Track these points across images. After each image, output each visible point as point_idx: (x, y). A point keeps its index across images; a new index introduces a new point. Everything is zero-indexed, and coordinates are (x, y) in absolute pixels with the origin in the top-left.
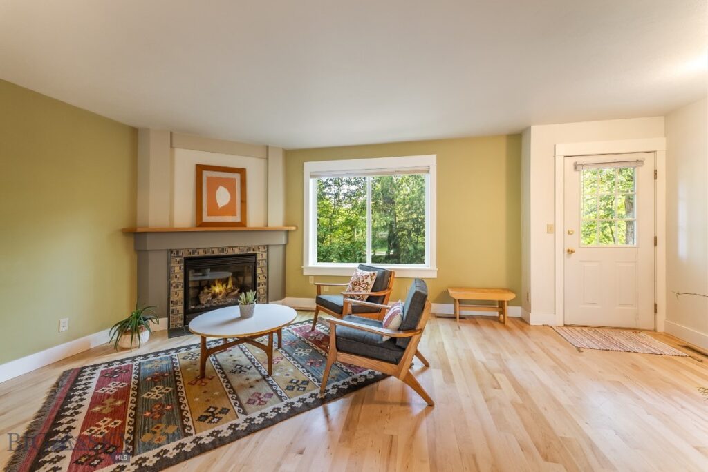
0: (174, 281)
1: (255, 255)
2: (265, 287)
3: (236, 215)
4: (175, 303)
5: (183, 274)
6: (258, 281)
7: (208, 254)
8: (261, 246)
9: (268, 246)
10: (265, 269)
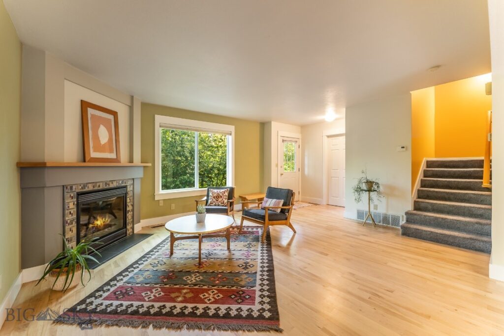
0: (68, 218)
1: (126, 187)
2: (132, 213)
3: (113, 153)
4: (69, 240)
5: (75, 210)
6: (128, 209)
7: (96, 188)
8: (130, 179)
9: (133, 179)
10: (131, 198)
